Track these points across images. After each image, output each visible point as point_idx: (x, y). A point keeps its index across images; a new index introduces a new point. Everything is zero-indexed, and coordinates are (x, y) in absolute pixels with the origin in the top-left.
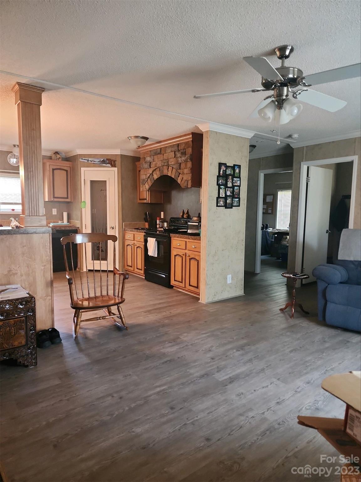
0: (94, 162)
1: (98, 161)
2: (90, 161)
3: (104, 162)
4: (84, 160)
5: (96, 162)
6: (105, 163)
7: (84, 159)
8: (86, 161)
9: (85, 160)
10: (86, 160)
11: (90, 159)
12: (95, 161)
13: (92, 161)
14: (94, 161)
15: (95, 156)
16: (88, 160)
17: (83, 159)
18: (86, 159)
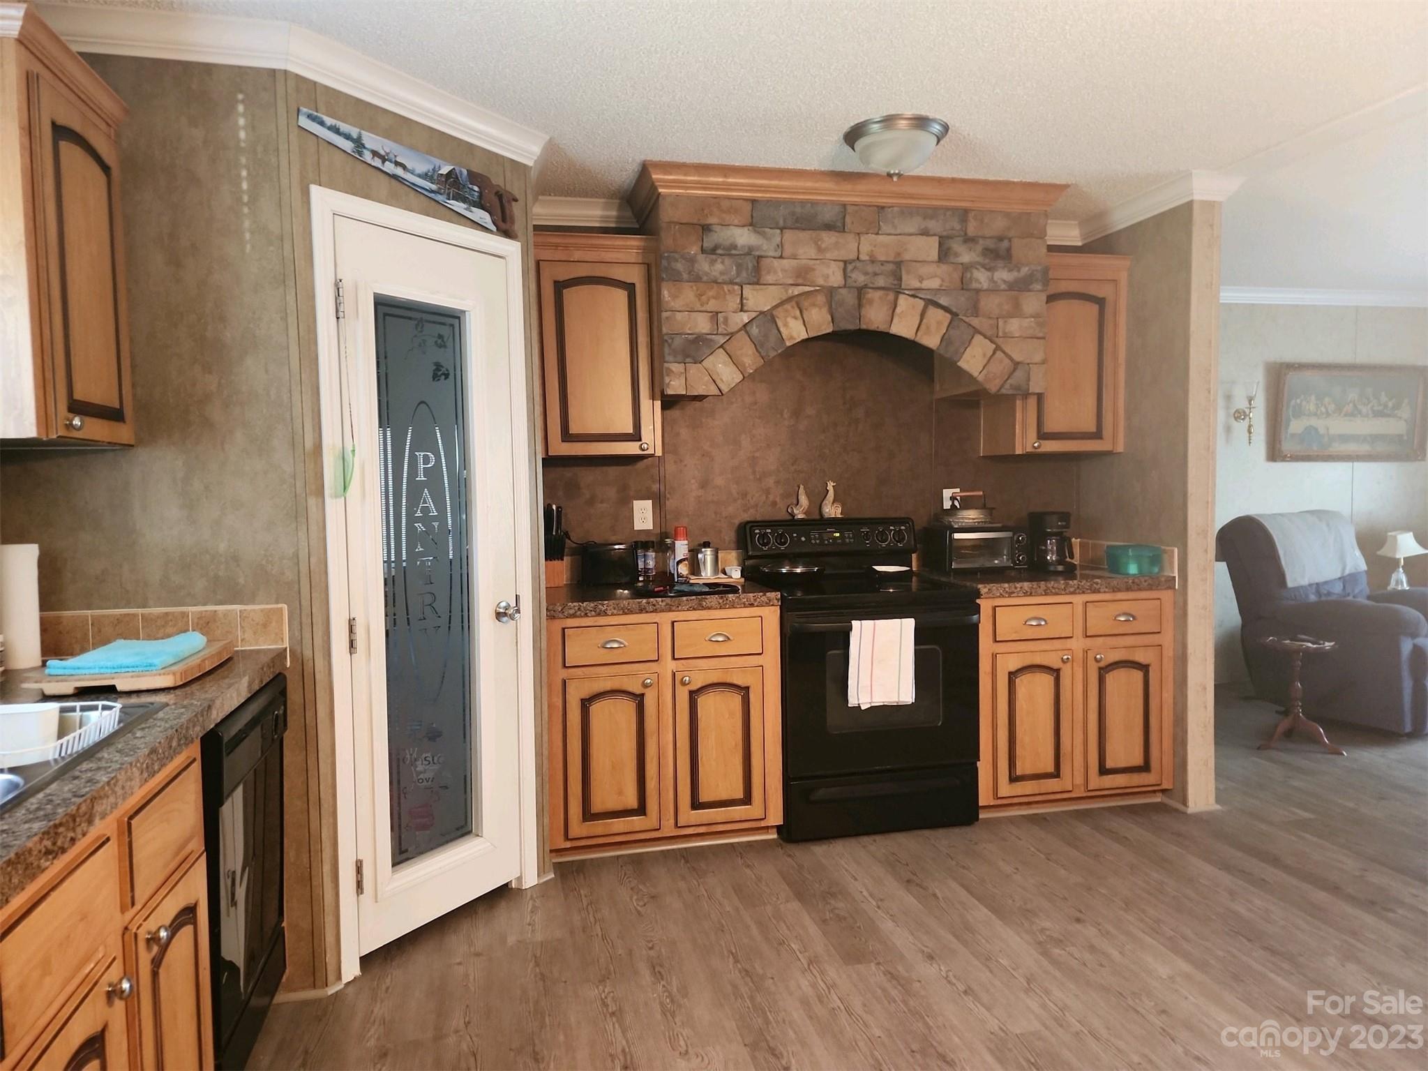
0: (399, 172)
1: (422, 168)
2: (375, 154)
3: (452, 184)
4: (331, 128)
5: (412, 172)
6: (464, 200)
7: (329, 121)
8: (348, 146)
9: (336, 130)
10: (348, 137)
11: (372, 141)
12: (404, 167)
13: (384, 160)
14: (397, 164)
15: (398, 127)
16: (359, 144)
17: (322, 123)
18: (344, 127)
